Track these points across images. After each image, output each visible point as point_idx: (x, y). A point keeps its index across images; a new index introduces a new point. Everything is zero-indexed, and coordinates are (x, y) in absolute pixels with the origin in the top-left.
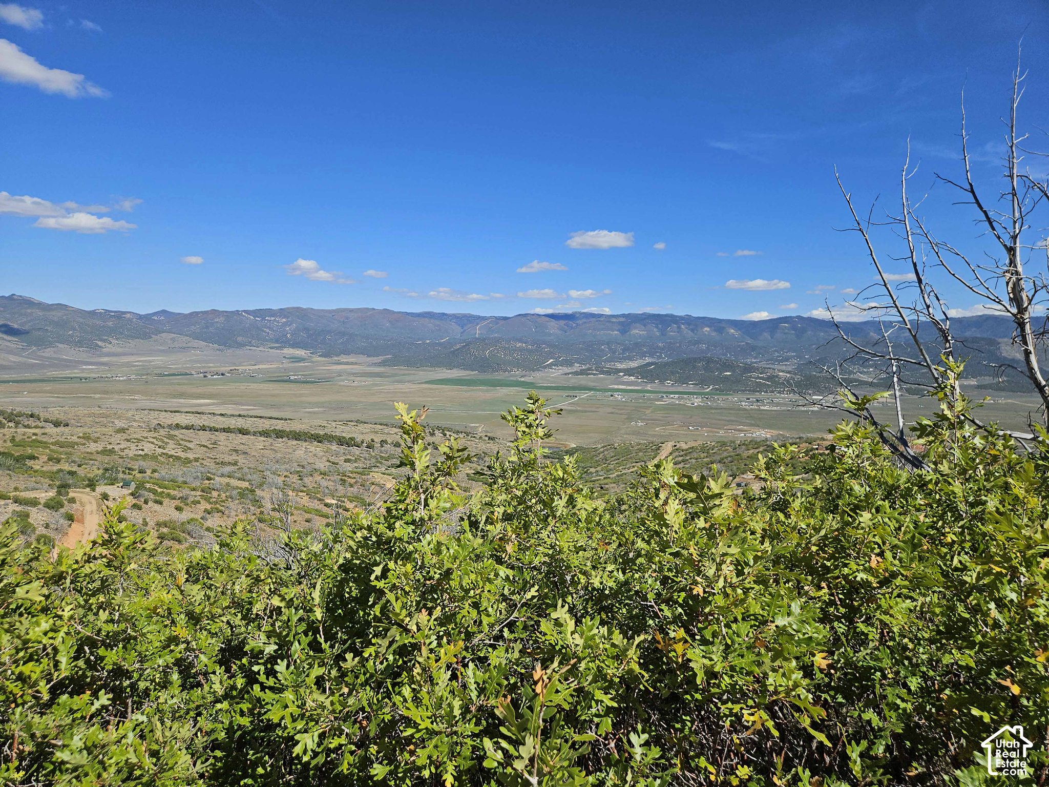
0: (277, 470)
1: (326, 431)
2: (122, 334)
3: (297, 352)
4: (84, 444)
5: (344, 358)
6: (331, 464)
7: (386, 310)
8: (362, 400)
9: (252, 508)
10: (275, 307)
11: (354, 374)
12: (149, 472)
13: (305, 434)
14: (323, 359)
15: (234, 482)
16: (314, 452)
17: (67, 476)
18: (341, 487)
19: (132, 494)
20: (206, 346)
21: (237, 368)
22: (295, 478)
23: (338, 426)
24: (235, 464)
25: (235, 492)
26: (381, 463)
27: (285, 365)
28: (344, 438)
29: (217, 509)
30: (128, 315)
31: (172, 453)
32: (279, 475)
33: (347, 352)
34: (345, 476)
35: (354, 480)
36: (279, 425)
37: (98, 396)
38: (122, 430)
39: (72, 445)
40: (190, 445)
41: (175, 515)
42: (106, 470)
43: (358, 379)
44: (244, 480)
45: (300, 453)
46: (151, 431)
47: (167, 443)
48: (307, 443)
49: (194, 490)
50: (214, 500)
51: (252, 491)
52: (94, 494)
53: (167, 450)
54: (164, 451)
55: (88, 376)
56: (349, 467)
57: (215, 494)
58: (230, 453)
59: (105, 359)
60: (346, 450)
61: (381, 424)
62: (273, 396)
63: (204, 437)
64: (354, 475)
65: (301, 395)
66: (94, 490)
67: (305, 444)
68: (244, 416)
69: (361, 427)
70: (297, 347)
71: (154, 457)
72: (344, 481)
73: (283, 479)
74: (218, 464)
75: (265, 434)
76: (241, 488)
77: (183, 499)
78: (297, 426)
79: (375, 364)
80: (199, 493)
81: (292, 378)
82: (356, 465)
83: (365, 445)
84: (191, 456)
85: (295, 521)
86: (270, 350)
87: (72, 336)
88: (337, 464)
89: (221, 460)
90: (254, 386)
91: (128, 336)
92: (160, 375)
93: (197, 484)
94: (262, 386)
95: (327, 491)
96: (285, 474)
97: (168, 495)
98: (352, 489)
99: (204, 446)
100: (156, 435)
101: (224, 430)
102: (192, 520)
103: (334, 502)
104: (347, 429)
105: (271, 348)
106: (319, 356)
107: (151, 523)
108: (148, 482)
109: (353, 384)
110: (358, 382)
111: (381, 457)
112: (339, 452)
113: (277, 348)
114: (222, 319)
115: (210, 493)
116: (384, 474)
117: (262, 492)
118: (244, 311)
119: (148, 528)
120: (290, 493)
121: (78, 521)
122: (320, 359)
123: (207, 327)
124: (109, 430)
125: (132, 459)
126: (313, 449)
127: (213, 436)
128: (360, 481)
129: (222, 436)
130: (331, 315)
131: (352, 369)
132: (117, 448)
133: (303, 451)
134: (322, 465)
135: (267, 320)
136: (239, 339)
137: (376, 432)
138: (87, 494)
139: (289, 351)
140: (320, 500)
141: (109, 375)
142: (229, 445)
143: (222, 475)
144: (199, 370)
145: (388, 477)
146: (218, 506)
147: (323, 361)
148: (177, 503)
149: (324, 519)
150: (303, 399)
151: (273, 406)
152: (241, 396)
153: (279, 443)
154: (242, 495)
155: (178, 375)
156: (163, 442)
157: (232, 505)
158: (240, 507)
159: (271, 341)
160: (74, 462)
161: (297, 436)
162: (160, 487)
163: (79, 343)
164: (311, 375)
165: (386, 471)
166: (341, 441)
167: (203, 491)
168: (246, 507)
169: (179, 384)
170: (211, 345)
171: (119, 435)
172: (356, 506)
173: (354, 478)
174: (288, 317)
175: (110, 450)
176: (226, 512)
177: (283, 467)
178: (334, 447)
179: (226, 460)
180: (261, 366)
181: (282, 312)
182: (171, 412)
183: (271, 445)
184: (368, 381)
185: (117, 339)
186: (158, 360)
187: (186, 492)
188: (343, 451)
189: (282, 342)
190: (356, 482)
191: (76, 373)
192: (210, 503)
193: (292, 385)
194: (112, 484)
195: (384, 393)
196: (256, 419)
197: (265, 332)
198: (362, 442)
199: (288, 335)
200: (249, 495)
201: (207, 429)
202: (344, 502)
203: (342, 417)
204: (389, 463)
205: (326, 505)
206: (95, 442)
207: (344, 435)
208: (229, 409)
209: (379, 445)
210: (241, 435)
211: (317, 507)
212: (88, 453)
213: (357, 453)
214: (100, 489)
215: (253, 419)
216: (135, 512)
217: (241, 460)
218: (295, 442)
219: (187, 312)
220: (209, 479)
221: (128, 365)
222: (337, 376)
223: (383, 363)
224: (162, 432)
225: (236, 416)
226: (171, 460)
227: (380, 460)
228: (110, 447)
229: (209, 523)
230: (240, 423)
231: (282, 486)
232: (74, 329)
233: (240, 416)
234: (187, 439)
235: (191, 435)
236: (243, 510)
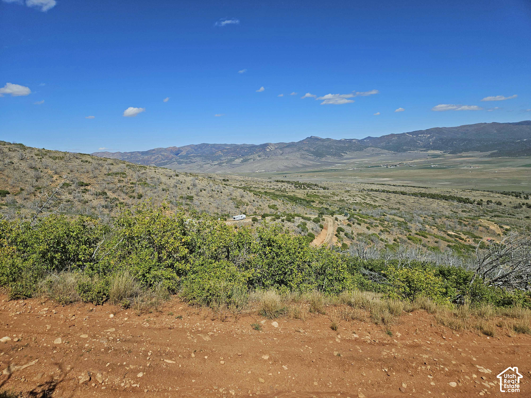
0: (421, 214)
1: (451, 194)
2: (351, 149)
3: (436, 152)
4: (333, 197)
5: (464, 154)
6: (453, 213)
7: (494, 123)
8: (476, 177)
9: (405, 232)
10: (424, 129)
11: (470, 163)
12: (358, 211)
13: (438, 195)
14: (451, 155)
15: (397, 218)
16: (443, 205)
17: (325, 210)
18: (458, 226)
19: (348, 219)
20: (388, 152)
21: (403, 162)
22: (430, 219)
23: (459, 192)
24: (399, 209)
25: (396, 223)
26: (487, 214)
27: (428, 160)
28: (462, 198)
29: (386, 230)
30: (354, 141)
31: (369, 202)
32: (421, 216)
33: (467, 150)
34: (462, 220)
35: (468, 223)
36: (423, 191)
37: (341, 177)
38: (348, 191)
39: (328, 197)
40: (377, 199)
41: (366, 231)
42: (340, 208)
43: (474, 165)
44: (402, 217)
45: (434, 205)
46: (360, 192)
47: (366, 198)
48: (439, 201)
49: (376, 220)
50: (386, 226)
51: (406, 223)
52: (332, 218)
53: (366, 201)
54: (365, 201)
55: (337, 168)
56: (464, 215)
57: (386, 223)
58: (396, 204)
59: (345, 161)
60: (463, 205)
61: (488, 191)
62: (422, 176)
63: (384, 195)
64: (468, 220)
65: (437, 175)
66: (333, 216)
67: (437, 201)
68: (405, 186)
69: (474, 193)
70: (436, 149)
71: (360, 204)
72: (461, 222)
73: (424, 218)
74: (390, 209)
75: (415, 195)
76: (400, 221)
77: (371, 224)
78: (434, 192)
79: (485, 156)
80: (378, 222)
81: (433, 166)
82: (469, 214)
83: (476, 203)
84: (377, 204)
85: (429, 242)
86: (420, 152)
87: (332, 152)
88: (457, 213)
89: (391, 207)
90: (412, 171)
91: (354, 150)
92: (367, 167)
93: (377, 217)
94: (415, 171)
95: (449, 227)
96: (425, 216)
97: (364, 221)
98: (466, 227)
99: (384, 200)
100: (362, 194)
101: (394, 192)
102: (374, 234)
103: (453, 233)
104: (465, 193)
105: (421, 151)
106: (449, 153)
107: (355, 234)
108: (356, 215)
109: (470, 169)
110: (473, 167)
111: (488, 211)
112: (458, 206)
113: (424, 151)
114: (396, 138)
115: (384, 222)
116: (489, 220)
117: (410, 224)
118: (407, 133)
119: (354, 236)
120: (427, 226)
121: (325, 229)
122: (449, 155)
123: (389, 143)
124: (343, 191)
125: (351, 204)
126: (442, 204)
127: (388, 195)
128: (472, 223)
129: (392, 195)
130: (457, 130)
131: (469, 160)
132: (345, 199)
133: (436, 205)
134: (447, 213)
135: (419, 136)
136: (404, 147)
137: (485, 196)
138: (330, 217)
139: (431, 152)
140: (444, 232)
141: (346, 168)
142: (396, 199)
143: (391, 214)
144: (384, 164)
145: (491, 222)
146: (387, 229)
147: (451, 156)
148: (367, 225)
149: (446, 242)
150: (439, 177)
151: (421, 181)
152: (404, 176)
153: (423, 200)
154: (400, 224)
155: (375, 167)
156: (364, 196)
157: (395, 229)
158: (398, 230)
159: (421, 147)
160: (328, 204)
161: (433, 196)
162: (360, 217)
163: (334, 155)
164: (443, 164)
165: (491, 219)
166: (460, 200)
167: (380, 221)
168: (401, 230)
169: (375, 171)
170: (390, 151)
171: (346, 194)
172: (468, 238)
173: (468, 221)
174: (431, 134)
175: (342, 200)
176: (391, 232)
177: (424, 213)
178: (455, 203)
179: (394, 207)
180: (415, 161)
181: (428, 131)
182: (370, 184)
183: (418, 200)
184: (480, 166)
185: (349, 152)
186: (366, 160)
187: (372, 220)
188: (461, 206)
189: (428, 147)
190: (469, 224)
191: (333, 167)
192: (383, 227)
193: (432, 170)
194: (341, 214)
195: (491, 173)
196: (411, 188)
197: (418, 143)
198: (474, 201)
199: (431, 143)
200: (404, 225)
201: (385, 191)
202: (460, 234)
203: (462, 187)
204: (493, 214)
205: (448, 235)
206: (337, 196)
207: (462, 197)
208: (398, 183)
209: (486, 203)
210: (402, 195)
211: (442, 235)
212: (334, 201)
213: (471, 207)
214: (335, 216)
215: (410, 188)
216: (349, 228)
217: (402, 207)
218: (431, 200)
219: (379, 136)
220: (384, 215)
221: (354, 163)
222: (460, 164)
223: (491, 156)
224: (365, 193)
225: (401, 186)
226: (368, 206)
227: (485, 213)
228: (342, 199)
229: (382, 237)
230: (403, 189)
231: (422, 222)
232: (333, 149)
233: (403, 186)
234: (376, 196)
235: (378, 194)
236: (400, 232)
